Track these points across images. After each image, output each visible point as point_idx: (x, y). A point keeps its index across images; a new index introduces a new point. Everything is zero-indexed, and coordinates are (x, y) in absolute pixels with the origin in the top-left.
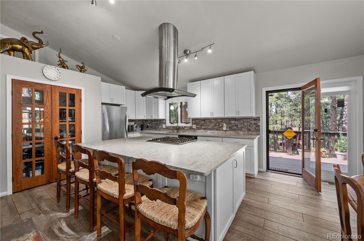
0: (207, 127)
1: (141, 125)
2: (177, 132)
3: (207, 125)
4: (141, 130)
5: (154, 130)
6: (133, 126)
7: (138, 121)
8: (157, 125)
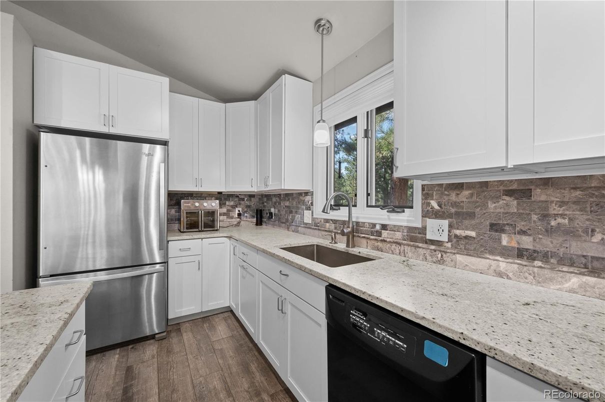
0: (548, 244)
1: (257, 210)
2: (348, 246)
3: (549, 231)
4: (257, 225)
5: (283, 227)
6: (216, 213)
7: (246, 199)
8: (291, 212)
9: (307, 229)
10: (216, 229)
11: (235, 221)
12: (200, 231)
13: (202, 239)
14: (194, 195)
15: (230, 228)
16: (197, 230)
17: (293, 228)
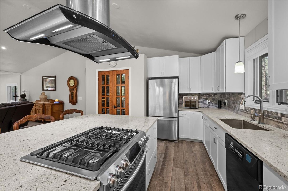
1: (218, 101)
4: (218, 108)
5: (231, 110)
6: (197, 102)
7: (212, 96)
8: (234, 103)
9: (242, 112)
10: (197, 108)
11: (207, 105)
12: (190, 108)
13: (190, 111)
14: (189, 94)
15: (204, 108)
16: (189, 108)
17: (235, 111)
